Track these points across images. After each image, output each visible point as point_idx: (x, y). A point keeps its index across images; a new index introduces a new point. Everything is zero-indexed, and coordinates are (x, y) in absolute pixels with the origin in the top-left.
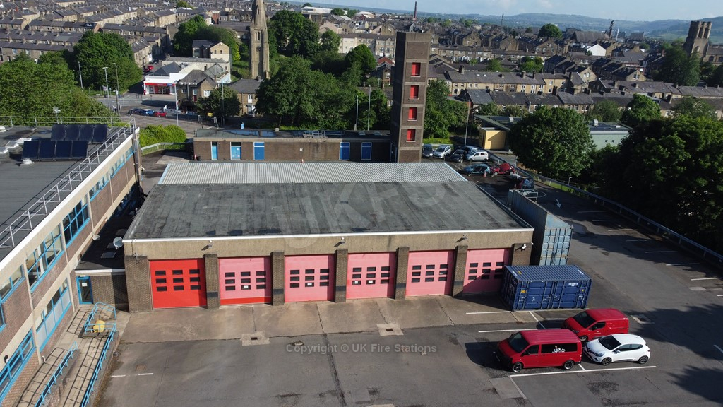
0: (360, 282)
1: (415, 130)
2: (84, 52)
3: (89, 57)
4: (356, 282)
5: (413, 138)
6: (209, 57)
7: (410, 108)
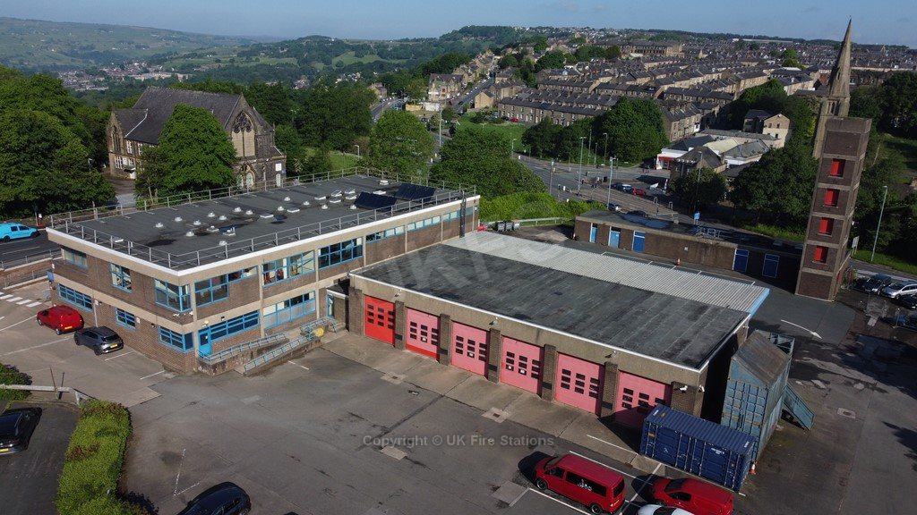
0: (513, 368)
1: (827, 248)
2: (610, 119)
3: (613, 124)
4: (510, 368)
5: (824, 259)
6: (761, 132)
7: (823, 218)
